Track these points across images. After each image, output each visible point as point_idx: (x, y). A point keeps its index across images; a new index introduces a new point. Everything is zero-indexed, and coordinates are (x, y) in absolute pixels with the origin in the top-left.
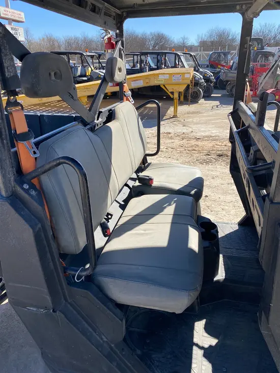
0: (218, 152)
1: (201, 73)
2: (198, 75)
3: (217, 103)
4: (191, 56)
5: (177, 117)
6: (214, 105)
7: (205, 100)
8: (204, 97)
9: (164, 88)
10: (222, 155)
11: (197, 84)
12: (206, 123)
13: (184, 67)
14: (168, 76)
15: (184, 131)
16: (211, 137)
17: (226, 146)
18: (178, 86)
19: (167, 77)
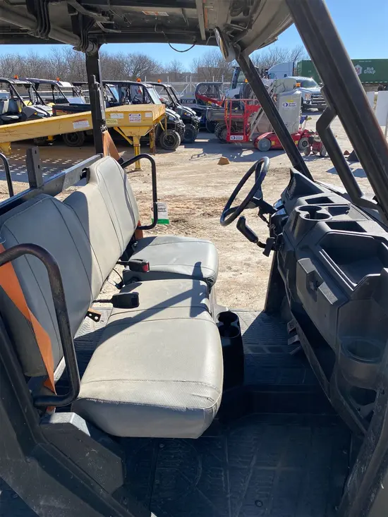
0: (175, 217)
1: (179, 111)
2: (173, 114)
3: (200, 151)
4: (165, 88)
5: (141, 171)
6: (194, 153)
7: (185, 147)
8: (182, 143)
9: (119, 131)
10: (177, 221)
11: (172, 125)
12: (176, 178)
13: (154, 103)
14: (122, 114)
15: (142, 189)
16: (175, 196)
17: (188, 208)
18: (138, 129)
19: (121, 116)
